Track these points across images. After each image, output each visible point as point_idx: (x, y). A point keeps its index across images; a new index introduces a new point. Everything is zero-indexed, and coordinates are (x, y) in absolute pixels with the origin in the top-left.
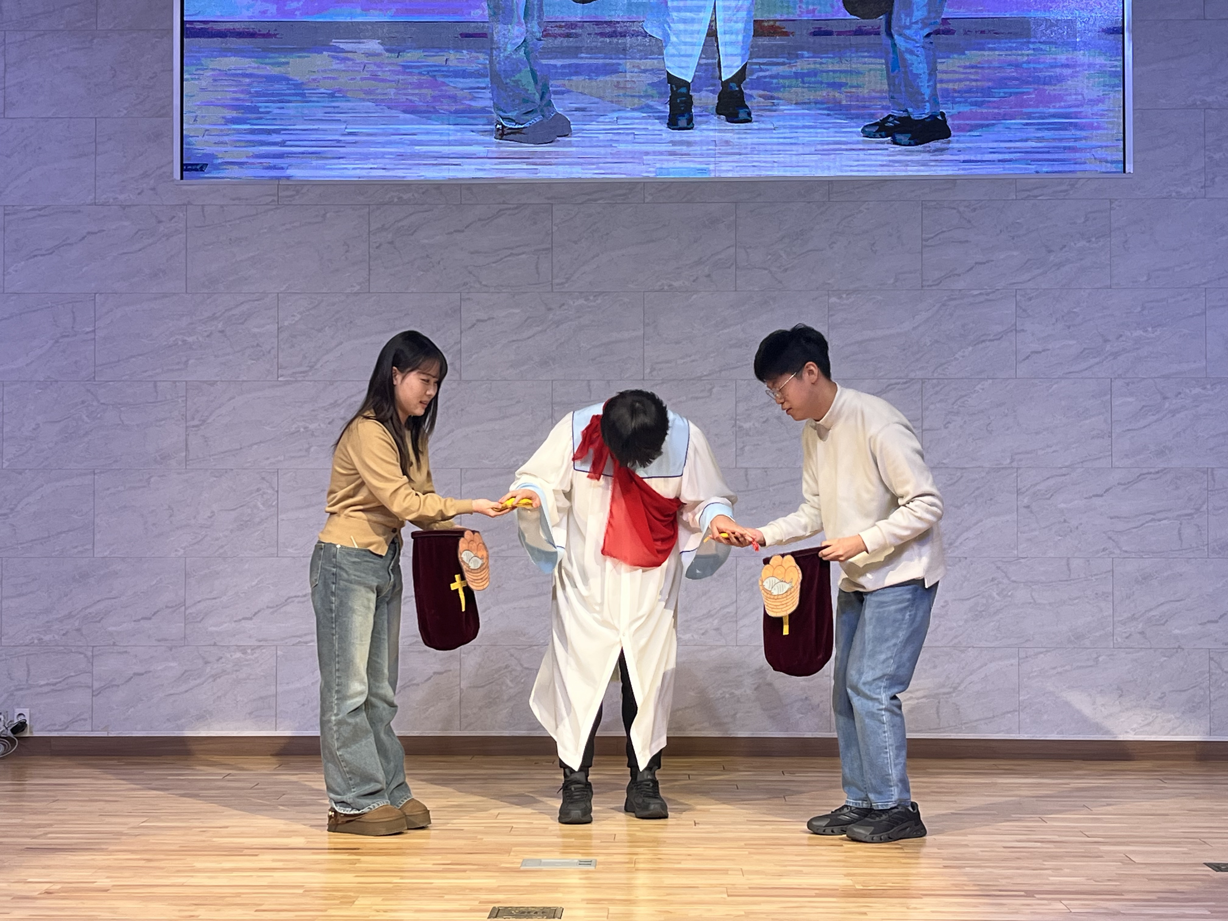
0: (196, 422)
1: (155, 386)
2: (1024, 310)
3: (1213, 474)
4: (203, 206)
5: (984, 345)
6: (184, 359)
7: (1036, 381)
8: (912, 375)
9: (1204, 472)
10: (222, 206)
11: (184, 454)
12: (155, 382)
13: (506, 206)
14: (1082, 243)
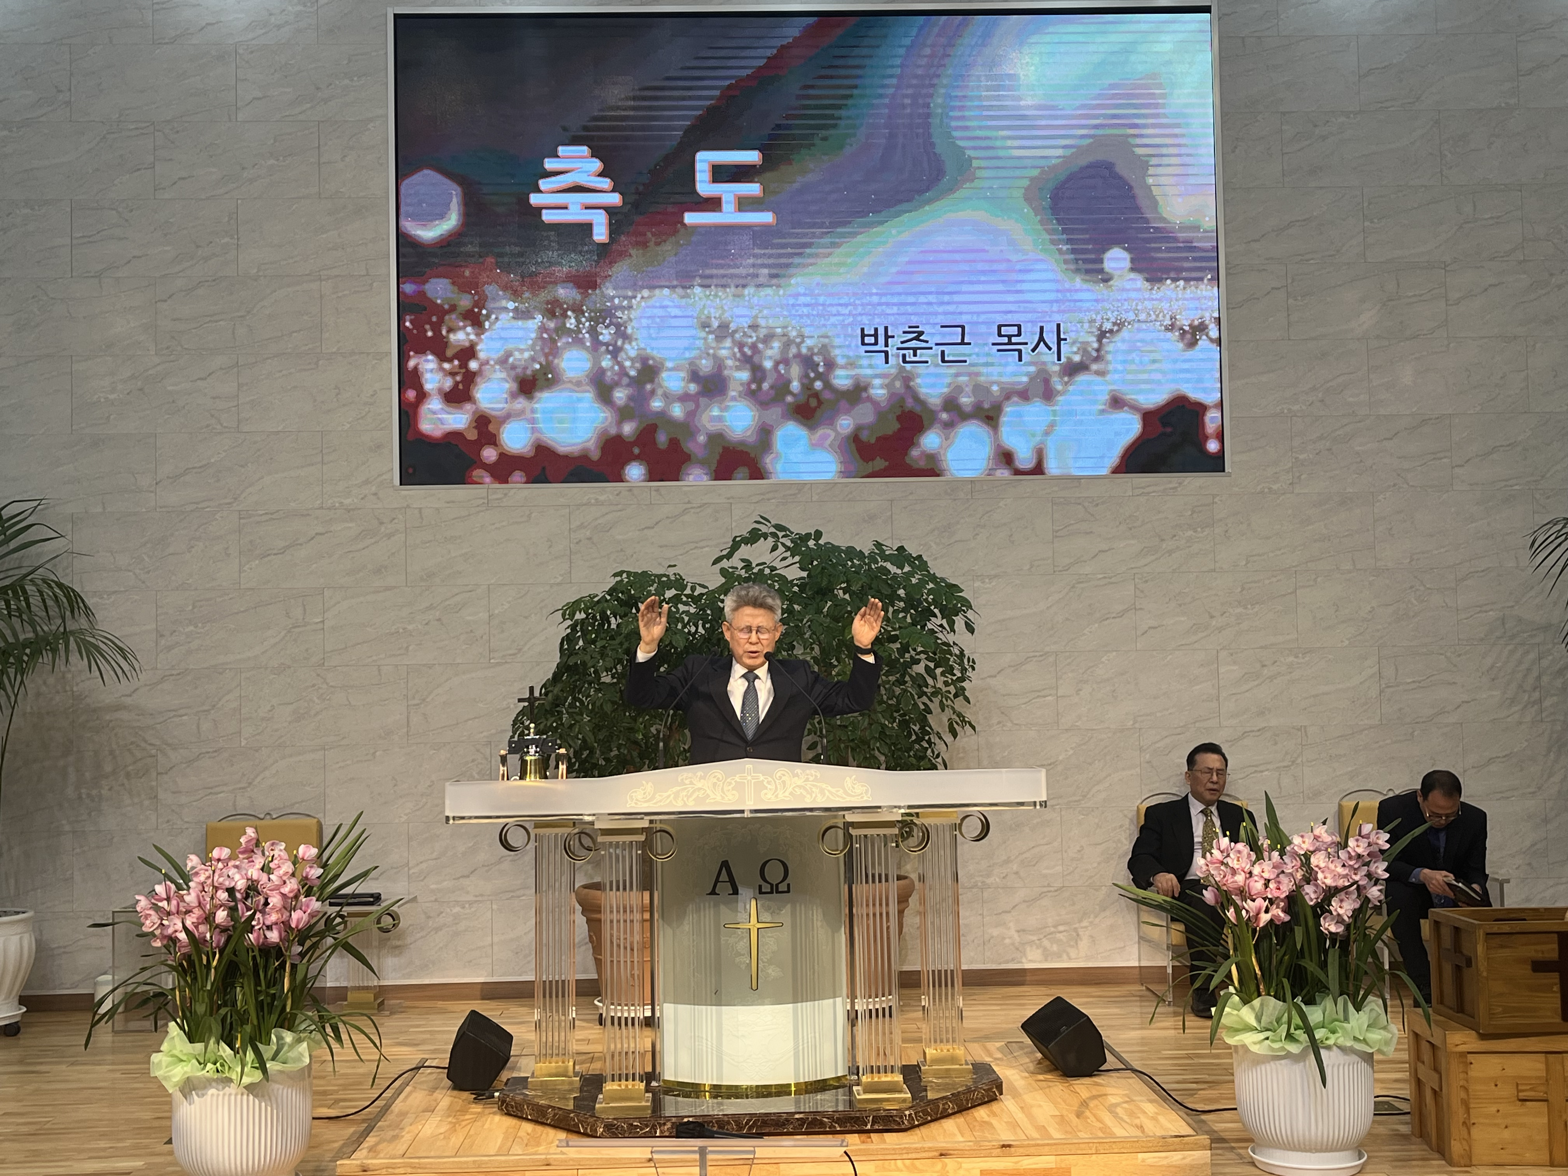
0: (416, 702)
1: (379, 670)
2: (1142, 592)
3: (1305, 732)
4: (420, 509)
5: (1108, 621)
6: (405, 645)
7: (1155, 653)
8: (1047, 649)
9: (1299, 730)
10: (437, 509)
11: (405, 730)
12: (379, 666)
13: (689, 506)
14: (1190, 533)
